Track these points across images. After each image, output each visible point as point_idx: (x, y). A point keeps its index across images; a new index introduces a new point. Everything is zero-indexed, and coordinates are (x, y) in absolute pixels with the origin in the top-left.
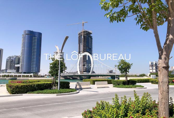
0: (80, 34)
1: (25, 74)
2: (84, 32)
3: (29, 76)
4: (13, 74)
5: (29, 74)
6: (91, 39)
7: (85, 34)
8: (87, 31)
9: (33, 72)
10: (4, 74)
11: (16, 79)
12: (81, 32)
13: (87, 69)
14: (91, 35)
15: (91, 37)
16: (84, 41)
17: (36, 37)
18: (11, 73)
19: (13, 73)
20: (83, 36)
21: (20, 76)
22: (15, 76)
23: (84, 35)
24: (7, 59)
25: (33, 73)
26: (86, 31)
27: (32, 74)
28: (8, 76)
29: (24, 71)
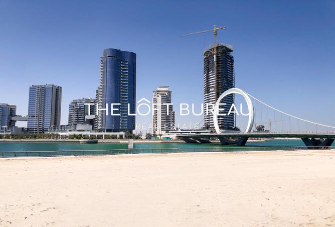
0: (207, 52)
1: (111, 134)
2: (217, 48)
3: (118, 136)
4: (89, 133)
5: (118, 134)
6: (231, 62)
7: (219, 52)
8: (224, 45)
9: (125, 129)
10: (72, 133)
11: (96, 142)
12: (211, 50)
13: (225, 122)
14: (232, 54)
15: (231, 58)
16: (217, 66)
17: (126, 62)
18: (83, 131)
19: (88, 131)
20: (217, 57)
21: (100, 137)
22: (92, 137)
23: (217, 53)
24: (70, 105)
25: (125, 132)
26: (222, 47)
27: (122, 133)
28: (80, 137)
29: (107, 128)
